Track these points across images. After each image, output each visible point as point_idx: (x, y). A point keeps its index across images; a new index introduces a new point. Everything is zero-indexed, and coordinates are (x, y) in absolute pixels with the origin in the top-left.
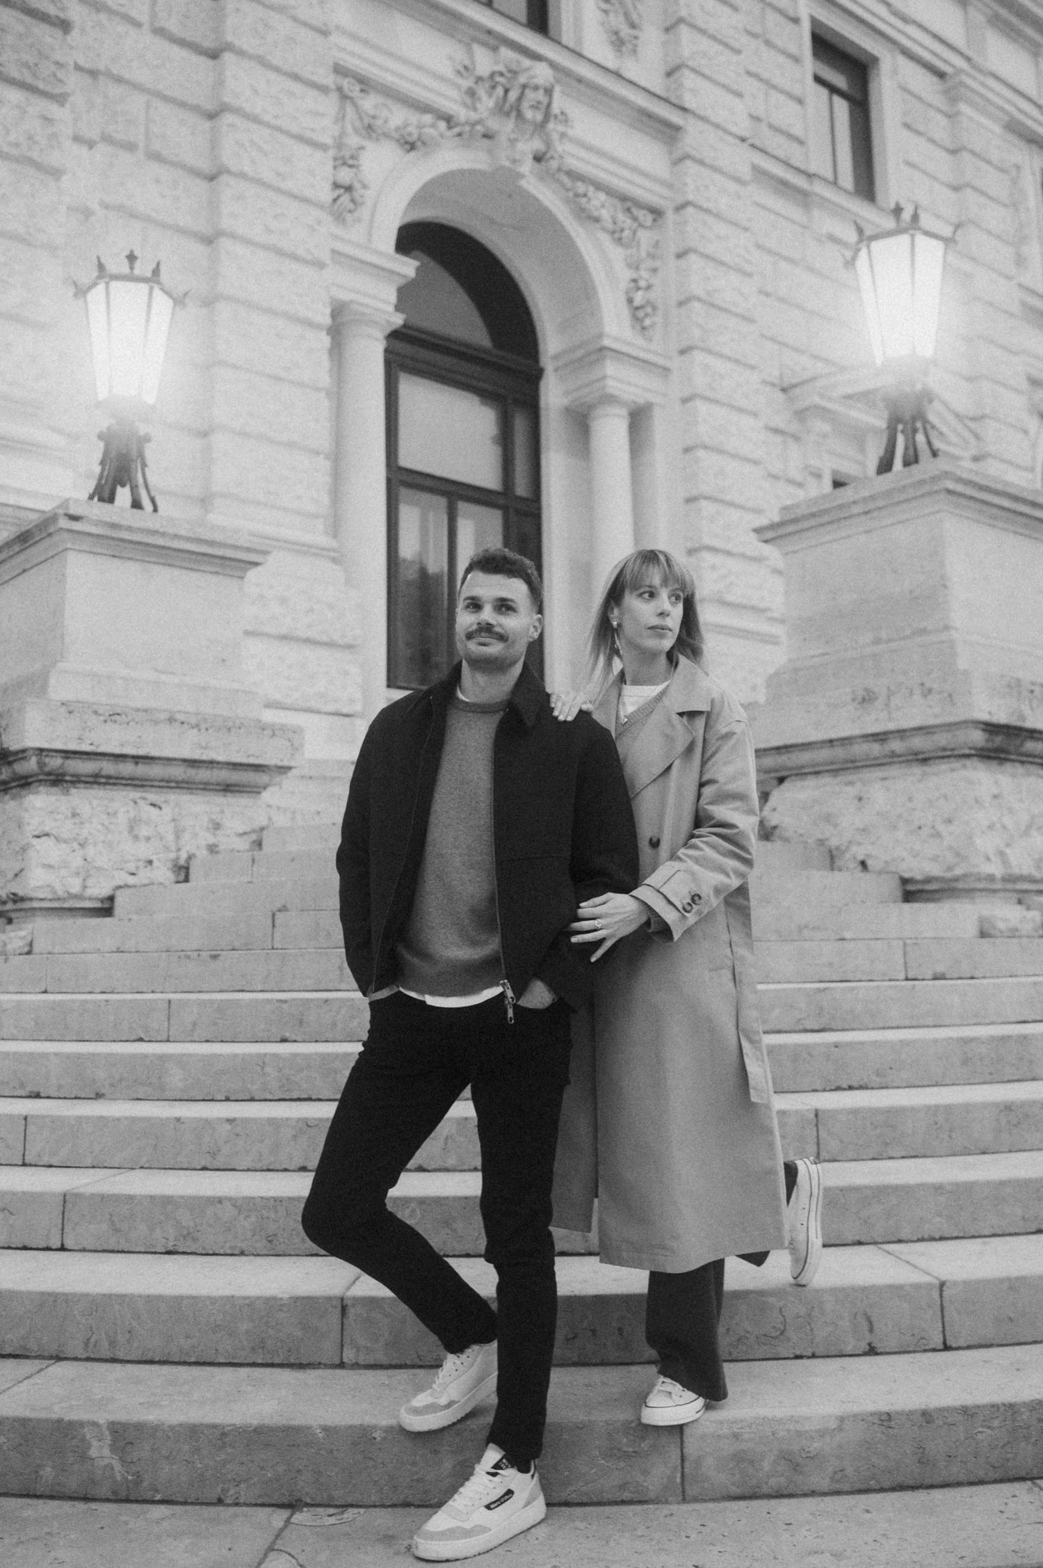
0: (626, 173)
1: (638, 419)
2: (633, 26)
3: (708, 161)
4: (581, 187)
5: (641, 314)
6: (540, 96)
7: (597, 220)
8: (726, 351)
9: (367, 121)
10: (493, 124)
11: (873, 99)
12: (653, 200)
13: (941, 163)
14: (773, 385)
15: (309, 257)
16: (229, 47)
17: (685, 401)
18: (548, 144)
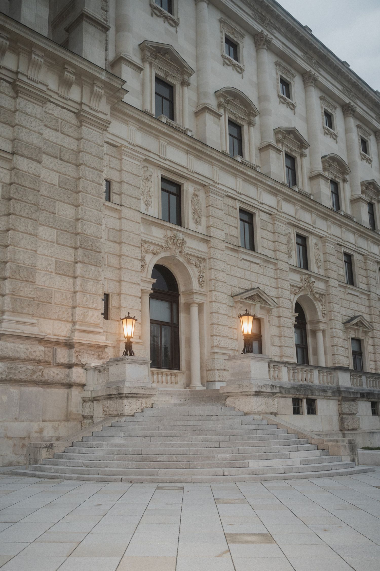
0: (198, 252)
1: (200, 306)
2: (200, 217)
3: (216, 247)
4: (189, 257)
5: (201, 283)
6: (181, 241)
7: (192, 263)
8: (219, 290)
9: (146, 250)
10: (171, 246)
11: (254, 222)
12: (204, 257)
13: (270, 236)
14: (230, 296)
15: (137, 283)
16: (123, 242)
17: (210, 302)
18: (182, 249)
